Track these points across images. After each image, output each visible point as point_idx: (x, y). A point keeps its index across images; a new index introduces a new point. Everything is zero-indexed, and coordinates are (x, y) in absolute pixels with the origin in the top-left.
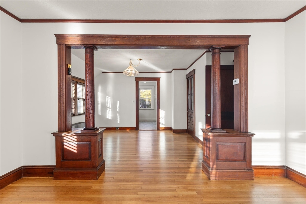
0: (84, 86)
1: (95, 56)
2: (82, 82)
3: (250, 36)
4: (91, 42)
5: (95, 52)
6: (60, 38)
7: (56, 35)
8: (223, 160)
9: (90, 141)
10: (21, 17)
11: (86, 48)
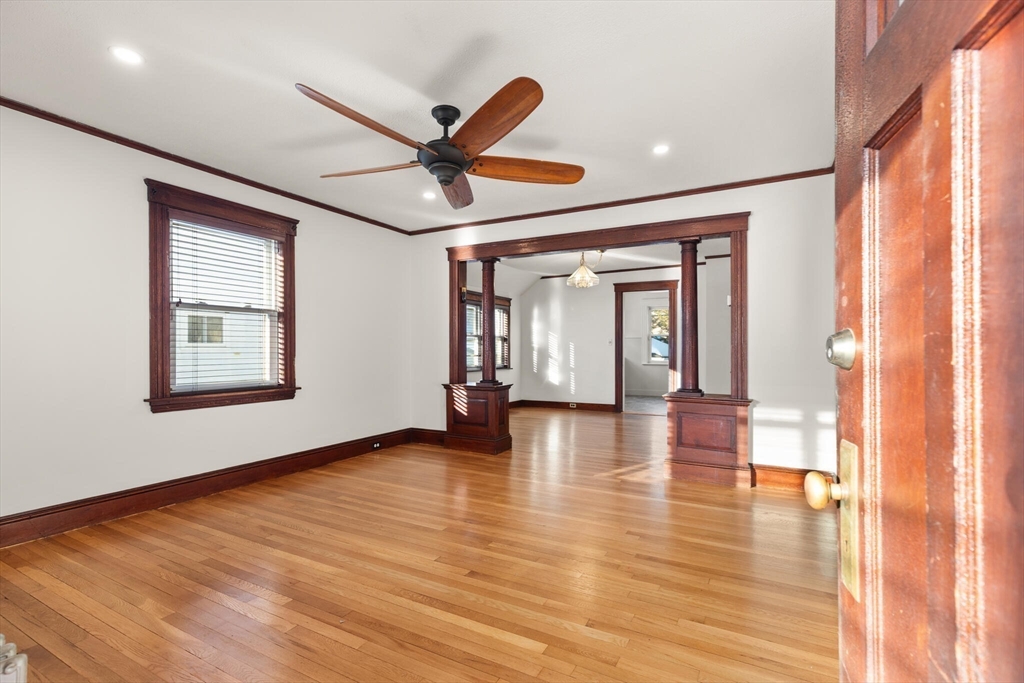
0: (480, 306)
1: (496, 273)
2: (474, 298)
3: (748, 214)
4: (489, 254)
5: (497, 265)
6: (451, 252)
7: (447, 249)
8: (690, 446)
9: (487, 398)
10: (410, 230)
11: (484, 262)
